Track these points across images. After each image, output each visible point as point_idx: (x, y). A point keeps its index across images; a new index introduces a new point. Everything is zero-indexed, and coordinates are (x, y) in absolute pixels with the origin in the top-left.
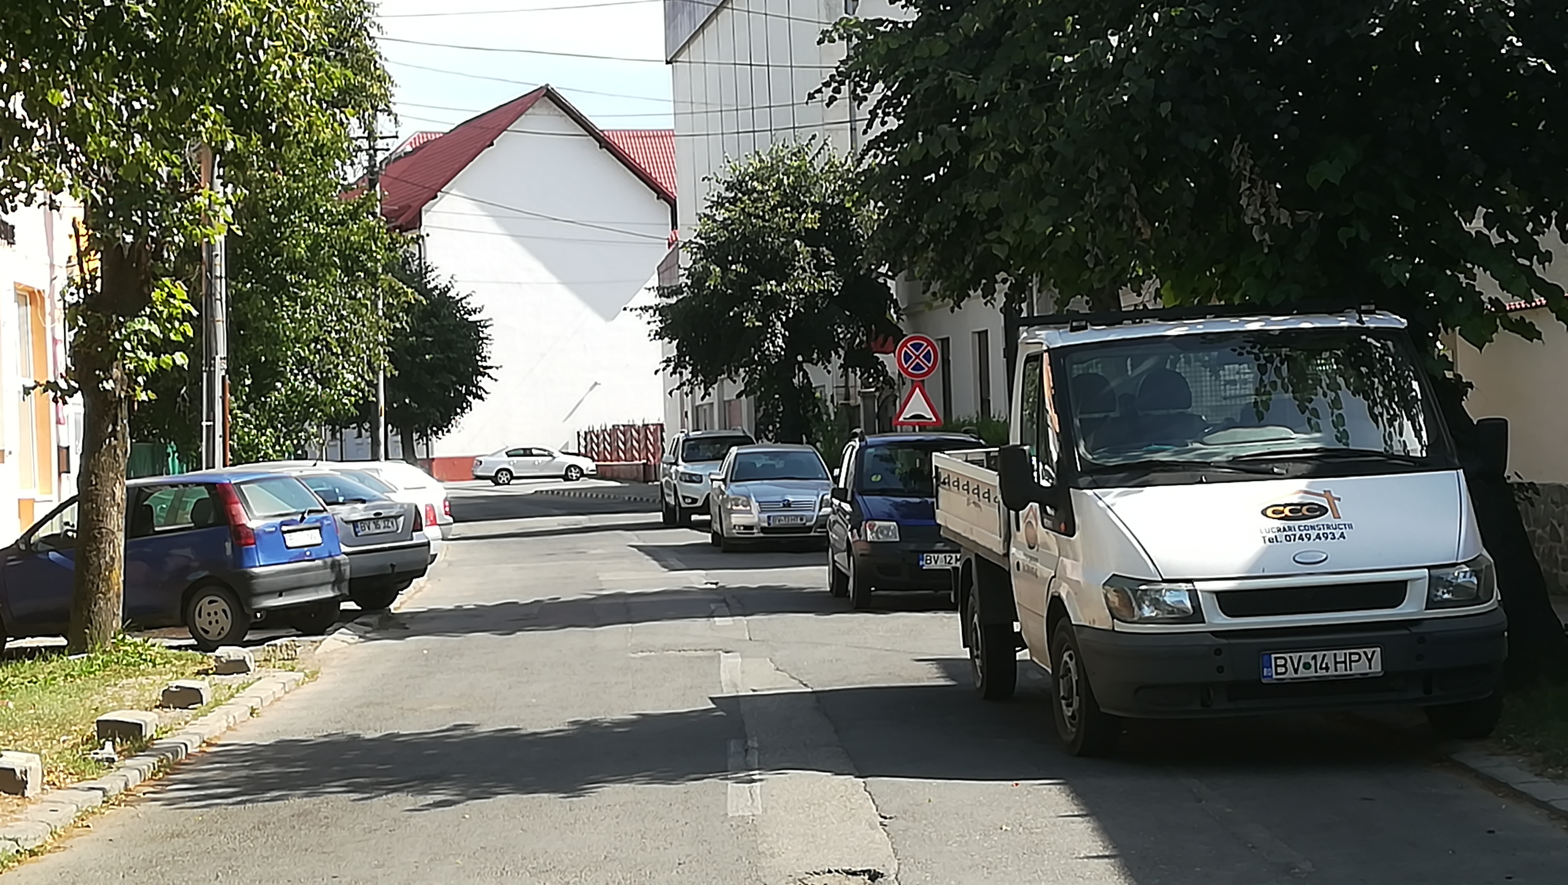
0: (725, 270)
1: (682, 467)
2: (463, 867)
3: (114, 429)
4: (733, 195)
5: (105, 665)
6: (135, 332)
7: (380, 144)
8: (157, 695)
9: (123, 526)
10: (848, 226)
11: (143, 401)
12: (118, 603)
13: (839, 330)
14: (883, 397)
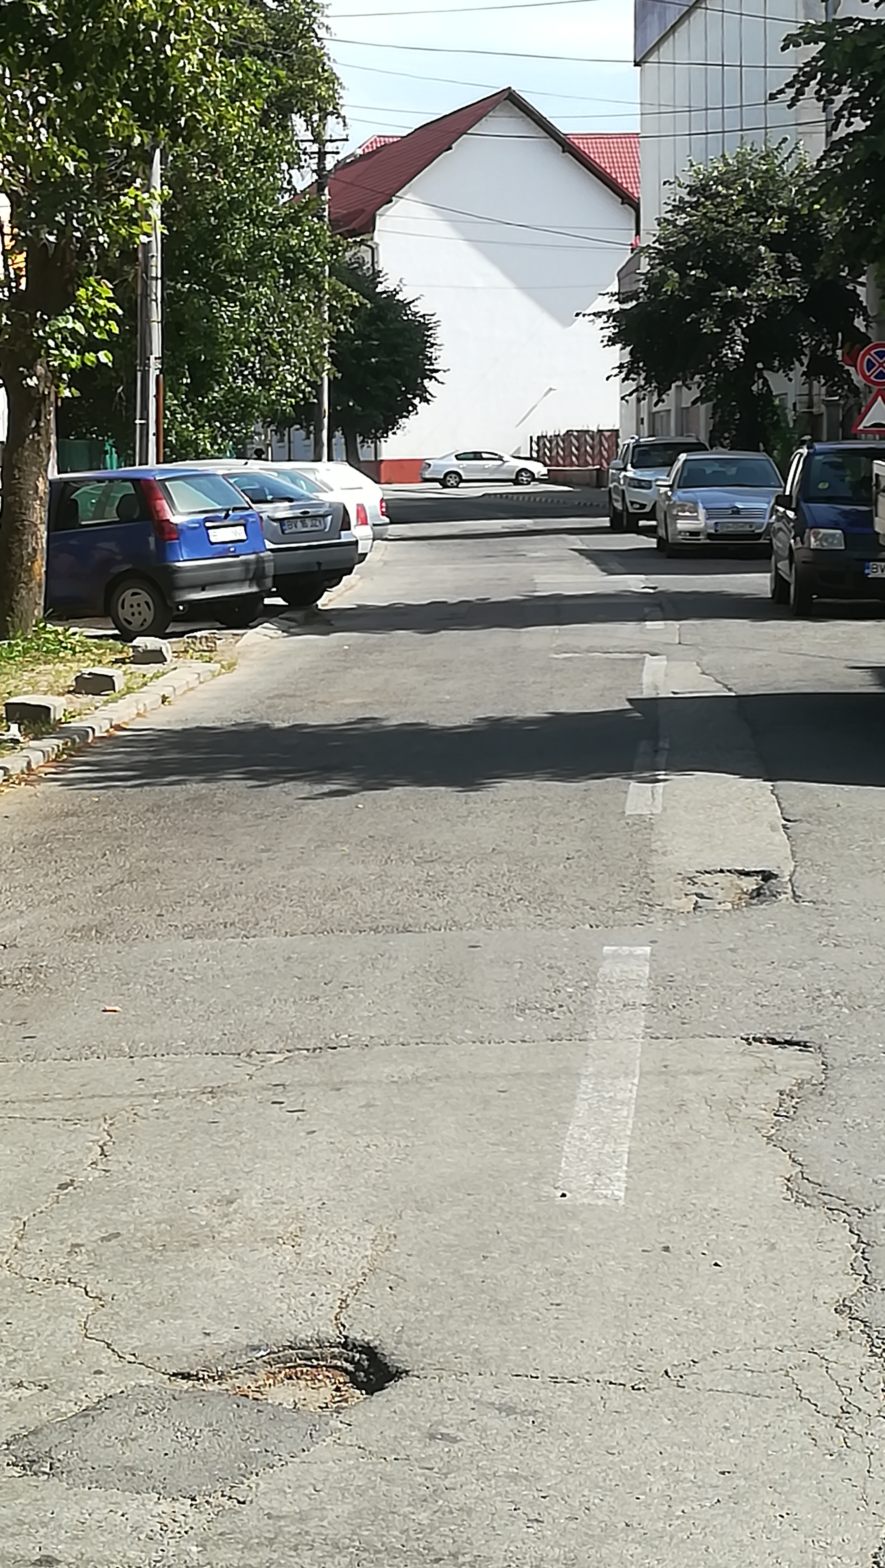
0: (683, 275)
1: (631, 473)
2: (349, 855)
3: (37, 425)
4: (695, 199)
5: (26, 651)
6: (59, 330)
7: (329, 147)
8: (71, 682)
9: (45, 519)
10: (817, 231)
11: (67, 397)
12: (40, 592)
13: (803, 338)
14: (848, 406)
